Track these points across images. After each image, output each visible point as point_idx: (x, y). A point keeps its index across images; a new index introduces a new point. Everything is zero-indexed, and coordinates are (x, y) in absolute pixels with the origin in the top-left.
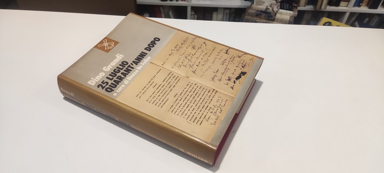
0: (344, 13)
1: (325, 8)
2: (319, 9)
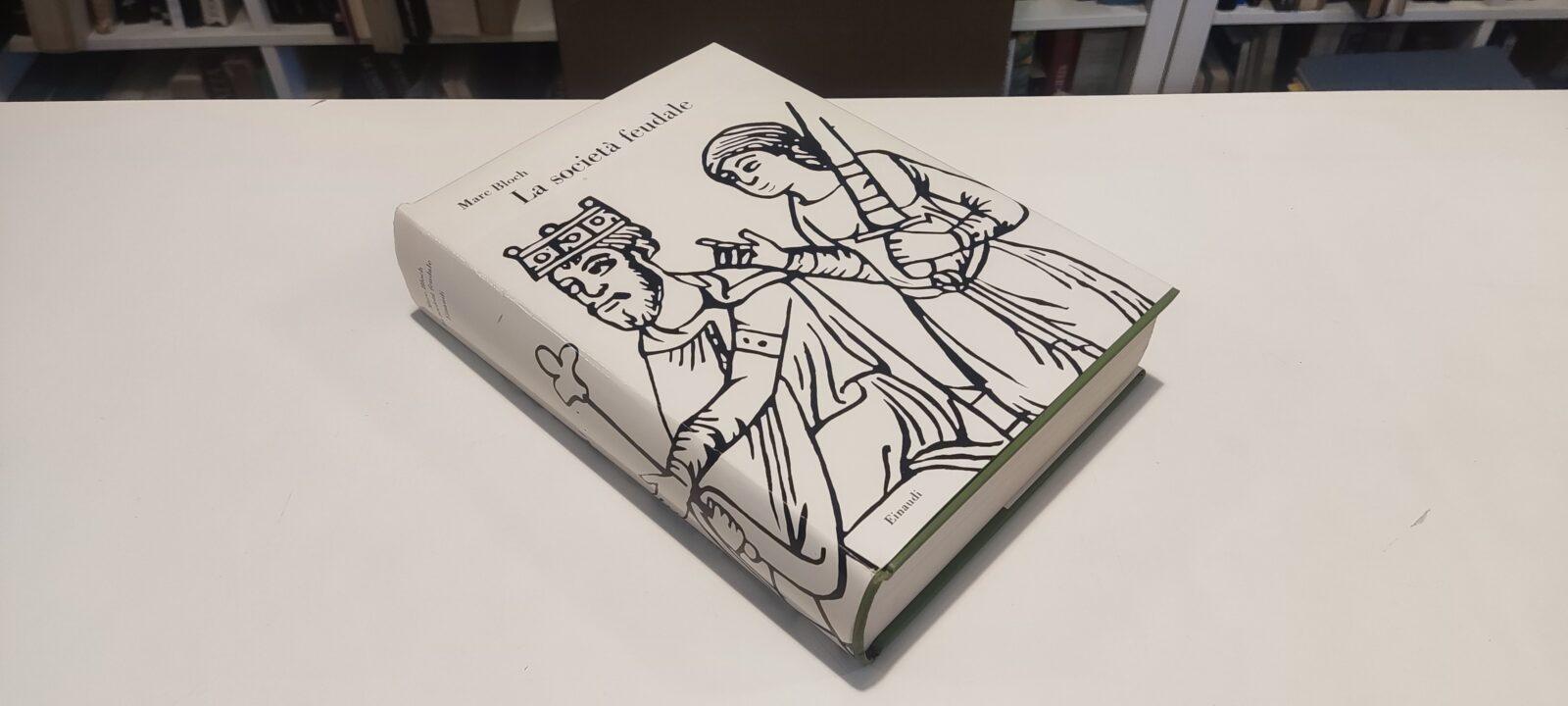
0: (1470, 26)
1: (1401, 10)
2: (1377, 13)
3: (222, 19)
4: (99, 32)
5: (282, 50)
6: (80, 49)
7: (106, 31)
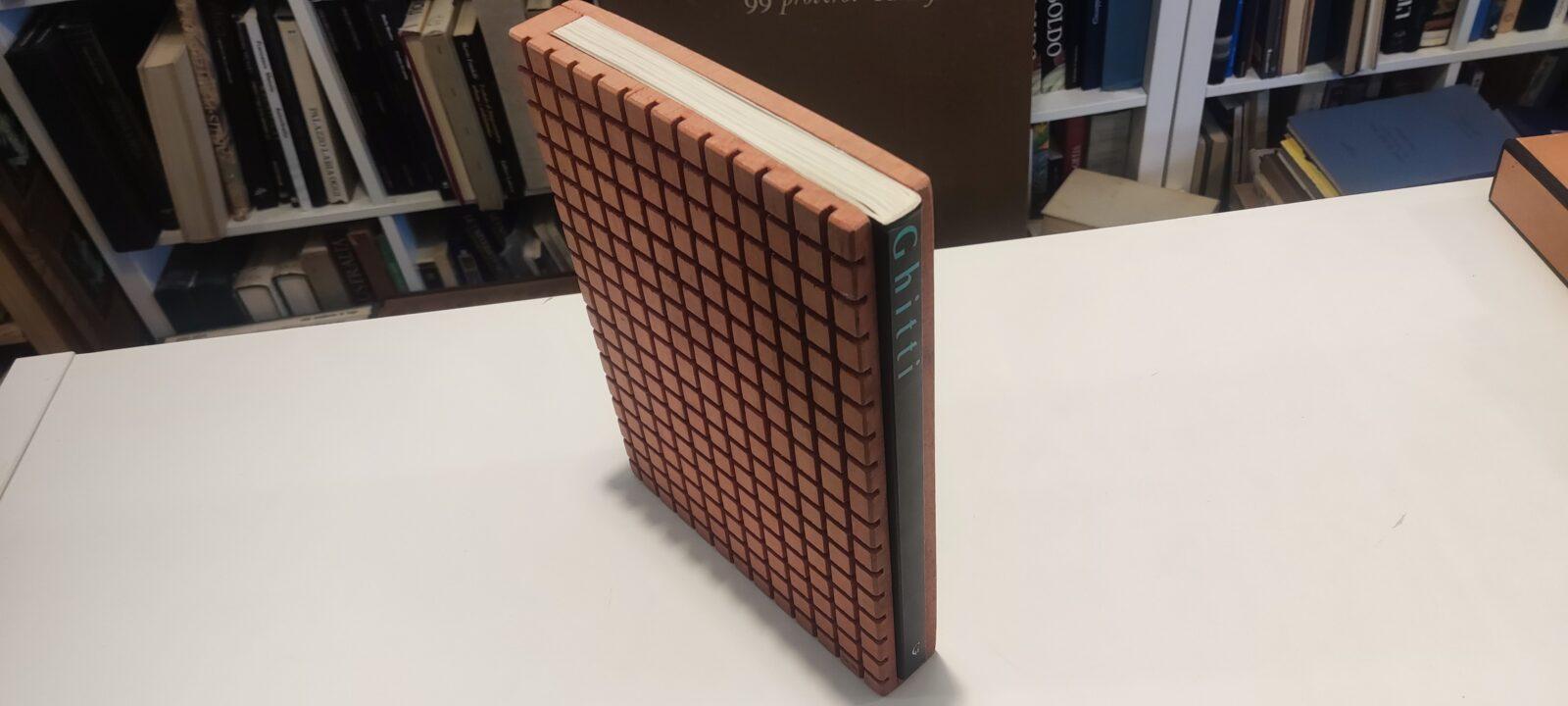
2: (1353, 70)
3: (344, 197)
4: (236, 220)
5: (396, 217)
6: (223, 237)
7: (243, 218)
